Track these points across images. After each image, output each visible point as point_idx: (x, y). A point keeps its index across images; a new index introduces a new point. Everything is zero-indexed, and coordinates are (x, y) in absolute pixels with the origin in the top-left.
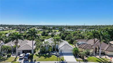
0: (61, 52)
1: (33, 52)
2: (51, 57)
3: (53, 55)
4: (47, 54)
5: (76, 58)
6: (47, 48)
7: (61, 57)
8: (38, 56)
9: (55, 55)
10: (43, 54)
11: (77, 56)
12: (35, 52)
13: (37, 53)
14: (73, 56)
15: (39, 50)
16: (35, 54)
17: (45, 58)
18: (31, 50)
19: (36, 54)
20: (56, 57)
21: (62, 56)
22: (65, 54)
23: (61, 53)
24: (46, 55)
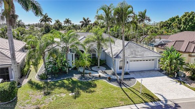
1: (14, 74)
2: (98, 89)
4: (76, 77)
6: (70, 56)
7: (132, 84)
8: (38, 87)
10: (59, 77)
12: (23, 74)
13: (34, 76)
15: (41, 65)
16: (25, 81)
17: (75, 97)
18: (7, 69)
19: (30, 82)
24: (74, 82)
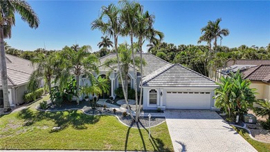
0: (153, 102)
2: (95, 126)
3: (109, 113)
4: (83, 110)
5: (245, 131)
7: (152, 126)
9: (119, 114)
11: (242, 120)
14: (220, 123)
20: (125, 124)
21: (159, 122)
22: (172, 110)
23: (153, 106)
24: (75, 115)
